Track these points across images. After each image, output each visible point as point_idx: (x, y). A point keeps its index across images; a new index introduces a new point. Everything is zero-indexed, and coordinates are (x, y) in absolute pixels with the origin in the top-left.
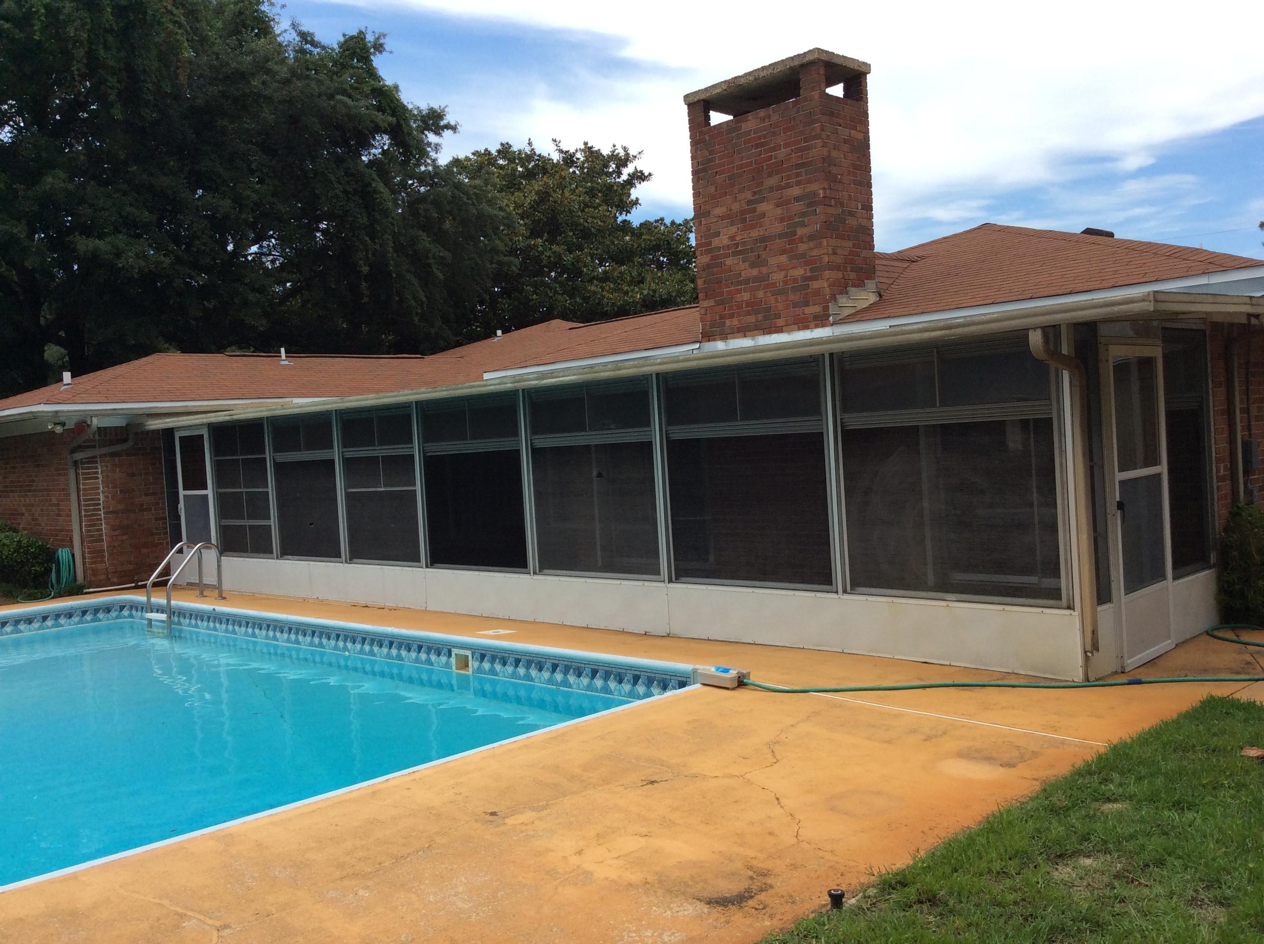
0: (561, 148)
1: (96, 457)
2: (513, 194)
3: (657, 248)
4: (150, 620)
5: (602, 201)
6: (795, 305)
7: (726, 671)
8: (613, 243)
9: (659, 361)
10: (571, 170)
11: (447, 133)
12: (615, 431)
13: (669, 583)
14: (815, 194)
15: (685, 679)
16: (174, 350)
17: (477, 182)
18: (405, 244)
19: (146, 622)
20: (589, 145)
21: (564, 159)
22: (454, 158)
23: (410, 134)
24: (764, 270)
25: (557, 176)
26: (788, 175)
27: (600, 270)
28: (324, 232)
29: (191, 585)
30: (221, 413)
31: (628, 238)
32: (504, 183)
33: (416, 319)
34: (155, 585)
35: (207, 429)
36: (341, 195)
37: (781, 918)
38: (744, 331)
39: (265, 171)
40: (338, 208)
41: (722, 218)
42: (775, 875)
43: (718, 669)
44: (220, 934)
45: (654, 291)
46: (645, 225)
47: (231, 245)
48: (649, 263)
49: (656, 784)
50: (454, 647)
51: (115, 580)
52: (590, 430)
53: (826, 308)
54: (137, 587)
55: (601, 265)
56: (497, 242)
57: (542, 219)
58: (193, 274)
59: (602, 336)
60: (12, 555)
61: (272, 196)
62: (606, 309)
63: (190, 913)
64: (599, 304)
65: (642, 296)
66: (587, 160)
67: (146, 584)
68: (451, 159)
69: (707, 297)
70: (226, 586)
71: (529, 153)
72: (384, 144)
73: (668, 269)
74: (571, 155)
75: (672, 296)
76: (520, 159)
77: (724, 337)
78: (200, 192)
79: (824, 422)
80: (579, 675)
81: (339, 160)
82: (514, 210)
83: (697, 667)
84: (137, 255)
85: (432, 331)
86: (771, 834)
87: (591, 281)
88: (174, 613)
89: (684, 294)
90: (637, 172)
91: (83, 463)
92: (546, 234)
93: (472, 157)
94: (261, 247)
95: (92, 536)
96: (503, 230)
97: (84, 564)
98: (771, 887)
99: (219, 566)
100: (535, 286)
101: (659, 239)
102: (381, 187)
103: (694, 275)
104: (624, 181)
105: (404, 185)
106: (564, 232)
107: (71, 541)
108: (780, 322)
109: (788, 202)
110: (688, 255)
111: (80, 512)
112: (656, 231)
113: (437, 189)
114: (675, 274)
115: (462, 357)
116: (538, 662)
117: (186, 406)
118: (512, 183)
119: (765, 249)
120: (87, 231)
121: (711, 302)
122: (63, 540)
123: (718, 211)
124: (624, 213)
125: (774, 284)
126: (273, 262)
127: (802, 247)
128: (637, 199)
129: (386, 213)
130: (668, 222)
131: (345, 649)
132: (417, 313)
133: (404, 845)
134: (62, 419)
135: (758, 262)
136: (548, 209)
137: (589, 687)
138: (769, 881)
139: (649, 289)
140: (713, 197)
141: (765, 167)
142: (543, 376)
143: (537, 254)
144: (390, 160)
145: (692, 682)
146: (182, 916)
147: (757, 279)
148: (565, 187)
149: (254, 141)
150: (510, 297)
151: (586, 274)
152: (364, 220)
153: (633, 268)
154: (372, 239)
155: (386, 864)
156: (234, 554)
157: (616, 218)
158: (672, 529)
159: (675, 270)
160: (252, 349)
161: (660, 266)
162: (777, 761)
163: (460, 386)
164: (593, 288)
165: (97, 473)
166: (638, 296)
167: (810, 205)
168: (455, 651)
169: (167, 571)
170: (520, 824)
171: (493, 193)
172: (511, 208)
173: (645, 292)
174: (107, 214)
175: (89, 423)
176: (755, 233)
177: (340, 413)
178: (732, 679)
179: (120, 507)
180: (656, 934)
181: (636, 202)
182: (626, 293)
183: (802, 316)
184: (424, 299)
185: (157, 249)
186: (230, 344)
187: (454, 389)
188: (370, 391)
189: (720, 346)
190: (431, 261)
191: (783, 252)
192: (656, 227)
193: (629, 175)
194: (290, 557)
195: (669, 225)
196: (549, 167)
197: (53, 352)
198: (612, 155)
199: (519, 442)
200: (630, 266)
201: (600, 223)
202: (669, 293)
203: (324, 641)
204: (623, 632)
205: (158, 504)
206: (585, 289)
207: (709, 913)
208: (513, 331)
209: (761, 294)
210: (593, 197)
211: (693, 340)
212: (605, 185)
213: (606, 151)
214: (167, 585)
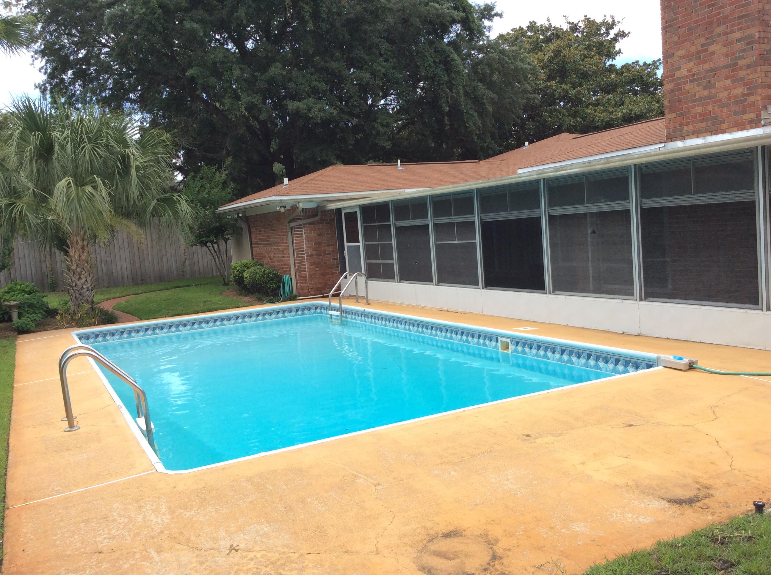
0: (569, 21)
1: (301, 225)
2: (537, 53)
3: (633, 81)
4: (331, 315)
5: (596, 53)
6: (736, 114)
7: (681, 359)
8: (603, 80)
9: (636, 156)
10: (575, 35)
11: (496, 19)
12: (603, 204)
13: (640, 301)
14: (752, 36)
15: (651, 363)
16: (339, 163)
17: (515, 48)
18: (469, 91)
19: (329, 316)
20: (588, 17)
21: (571, 28)
22: (500, 34)
23: (473, 22)
24: (713, 91)
25: (566, 39)
26: (732, 24)
27: (594, 99)
28: (422, 88)
29: (352, 296)
30: (366, 199)
31: (613, 76)
32: (531, 47)
33: (475, 138)
34: (333, 296)
35: (359, 208)
36: (432, 64)
37: (719, 515)
38: (697, 134)
39: (388, 54)
40: (430, 73)
41: (683, 57)
42: (715, 489)
43: (675, 357)
44: (376, 488)
45: (631, 110)
46: (626, 67)
47: (370, 101)
48: (628, 92)
49: (633, 427)
50: (500, 336)
51: (313, 293)
52: (588, 203)
53: (759, 115)
54: (323, 297)
55: (594, 95)
56: (527, 85)
57: (555, 68)
58: (350, 119)
59: (596, 142)
60: (261, 278)
61: (393, 69)
62: (597, 124)
63: (360, 475)
64: (592, 121)
65: (622, 114)
66: (586, 27)
67: (329, 295)
68: (498, 35)
69: (671, 112)
70: (370, 297)
71: (547, 26)
72: (458, 30)
73: (641, 95)
74: (575, 25)
75: (643, 113)
76: (542, 31)
77: (683, 138)
78: (352, 70)
79: (756, 194)
80: (579, 357)
81: (431, 43)
82: (538, 63)
83: (660, 355)
84: (319, 110)
85: (485, 145)
86: (712, 463)
87: (587, 106)
88: (343, 311)
89: (651, 111)
90: (620, 31)
91: (294, 228)
92: (558, 78)
93: (511, 32)
94: (386, 100)
95: (301, 268)
96: (530, 78)
97: (297, 283)
98: (712, 496)
99: (366, 286)
100: (550, 112)
101: (635, 75)
102: (455, 57)
103: (659, 97)
104: (611, 38)
105: (469, 55)
106: (570, 75)
107: (290, 271)
108: (724, 126)
109: (731, 43)
110: (655, 84)
111: (294, 255)
112: (633, 70)
113: (490, 55)
114: (645, 98)
115: (503, 161)
116: (552, 348)
117: (348, 196)
118: (536, 47)
119: (714, 77)
120: (294, 97)
121: (674, 115)
122: (286, 271)
123: (681, 53)
124: (611, 59)
125: (720, 100)
126: (393, 109)
127: (742, 74)
128: (620, 50)
129: (459, 73)
130: (641, 63)
131: (436, 335)
132: (476, 134)
133: (476, 448)
134: (284, 204)
135: (709, 86)
136: (560, 61)
137: (586, 365)
138: (711, 492)
139: (627, 108)
140: (677, 43)
141: (715, 21)
142: (557, 169)
143: (552, 91)
144: (461, 40)
145: (657, 365)
146: (356, 476)
147: (708, 97)
148: (571, 46)
149: (382, 36)
150: (533, 121)
151: (584, 102)
152: (445, 79)
153: (616, 96)
154: (451, 90)
155: (466, 458)
156: (374, 279)
157: (605, 63)
158: (643, 266)
159: (646, 95)
160: (382, 161)
161: (635, 93)
162: (717, 418)
163: (503, 178)
164: (589, 111)
165: (302, 234)
166: (620, 114)
167: (748, 44)
168: (500, 339)
169: (339, 289)
170: (545, 443)
171: (524, 54)
172: (536, 63)
173: (625, 111)
174: (303, 86)
175: (298, 206)
176: (706, 66)
177: (432, 197)
178: (685, 364)
179: (314, 252)
180: (634, 517)
181: (619, 52)
182: (612, 113)
183: (740, 121)
184: (481, 125)
185: (331, 106)
186: (369, 159)
187: (500, 180)
188: (449, 184)
189: (679, 144)
190: (485, 101)
191: (727, 78)
192: (633, 68)
193: (615, 34)
194: (404, 281)
195: (642, 65)
196: (560, 34)
197: (278, 167)
198: (604, 22)
199: (540, 213)
200: (614, 95)
201: (594, 67)
202: (641, 111)
203: (425, 330)
204: (608, 332)
205: (333, 251)
206: (583, 111)
207: (670, 508)
208: (535, 142)
209: (710, 108)
210: (590, 51)
211: (661, 141)
212: (598, 42)
213: (599, 20)
214: (339, 296)
